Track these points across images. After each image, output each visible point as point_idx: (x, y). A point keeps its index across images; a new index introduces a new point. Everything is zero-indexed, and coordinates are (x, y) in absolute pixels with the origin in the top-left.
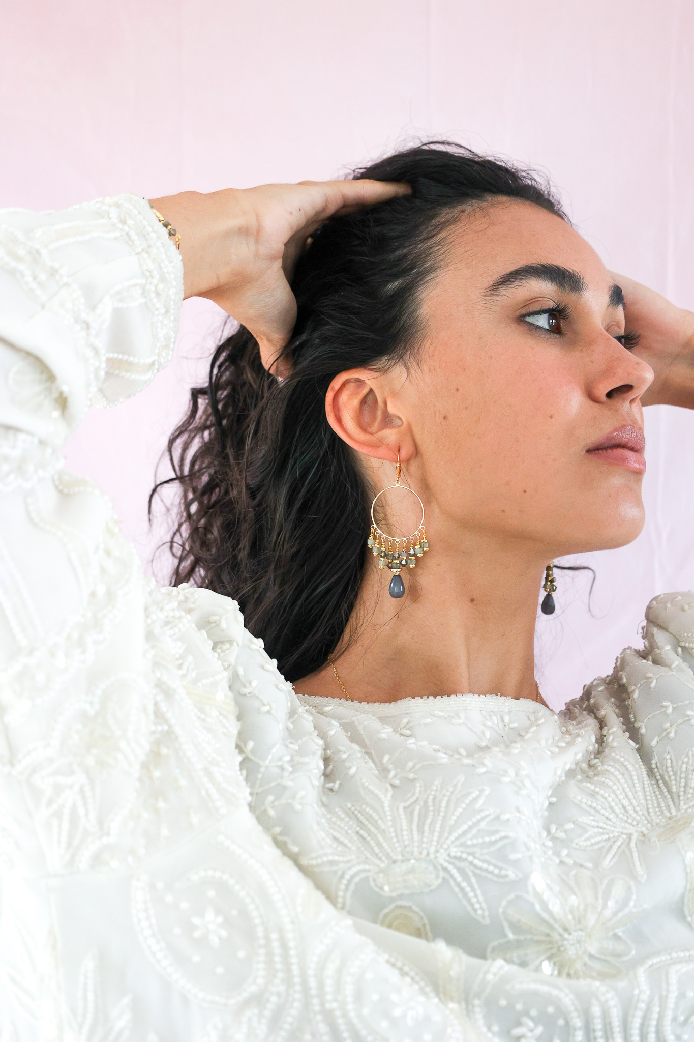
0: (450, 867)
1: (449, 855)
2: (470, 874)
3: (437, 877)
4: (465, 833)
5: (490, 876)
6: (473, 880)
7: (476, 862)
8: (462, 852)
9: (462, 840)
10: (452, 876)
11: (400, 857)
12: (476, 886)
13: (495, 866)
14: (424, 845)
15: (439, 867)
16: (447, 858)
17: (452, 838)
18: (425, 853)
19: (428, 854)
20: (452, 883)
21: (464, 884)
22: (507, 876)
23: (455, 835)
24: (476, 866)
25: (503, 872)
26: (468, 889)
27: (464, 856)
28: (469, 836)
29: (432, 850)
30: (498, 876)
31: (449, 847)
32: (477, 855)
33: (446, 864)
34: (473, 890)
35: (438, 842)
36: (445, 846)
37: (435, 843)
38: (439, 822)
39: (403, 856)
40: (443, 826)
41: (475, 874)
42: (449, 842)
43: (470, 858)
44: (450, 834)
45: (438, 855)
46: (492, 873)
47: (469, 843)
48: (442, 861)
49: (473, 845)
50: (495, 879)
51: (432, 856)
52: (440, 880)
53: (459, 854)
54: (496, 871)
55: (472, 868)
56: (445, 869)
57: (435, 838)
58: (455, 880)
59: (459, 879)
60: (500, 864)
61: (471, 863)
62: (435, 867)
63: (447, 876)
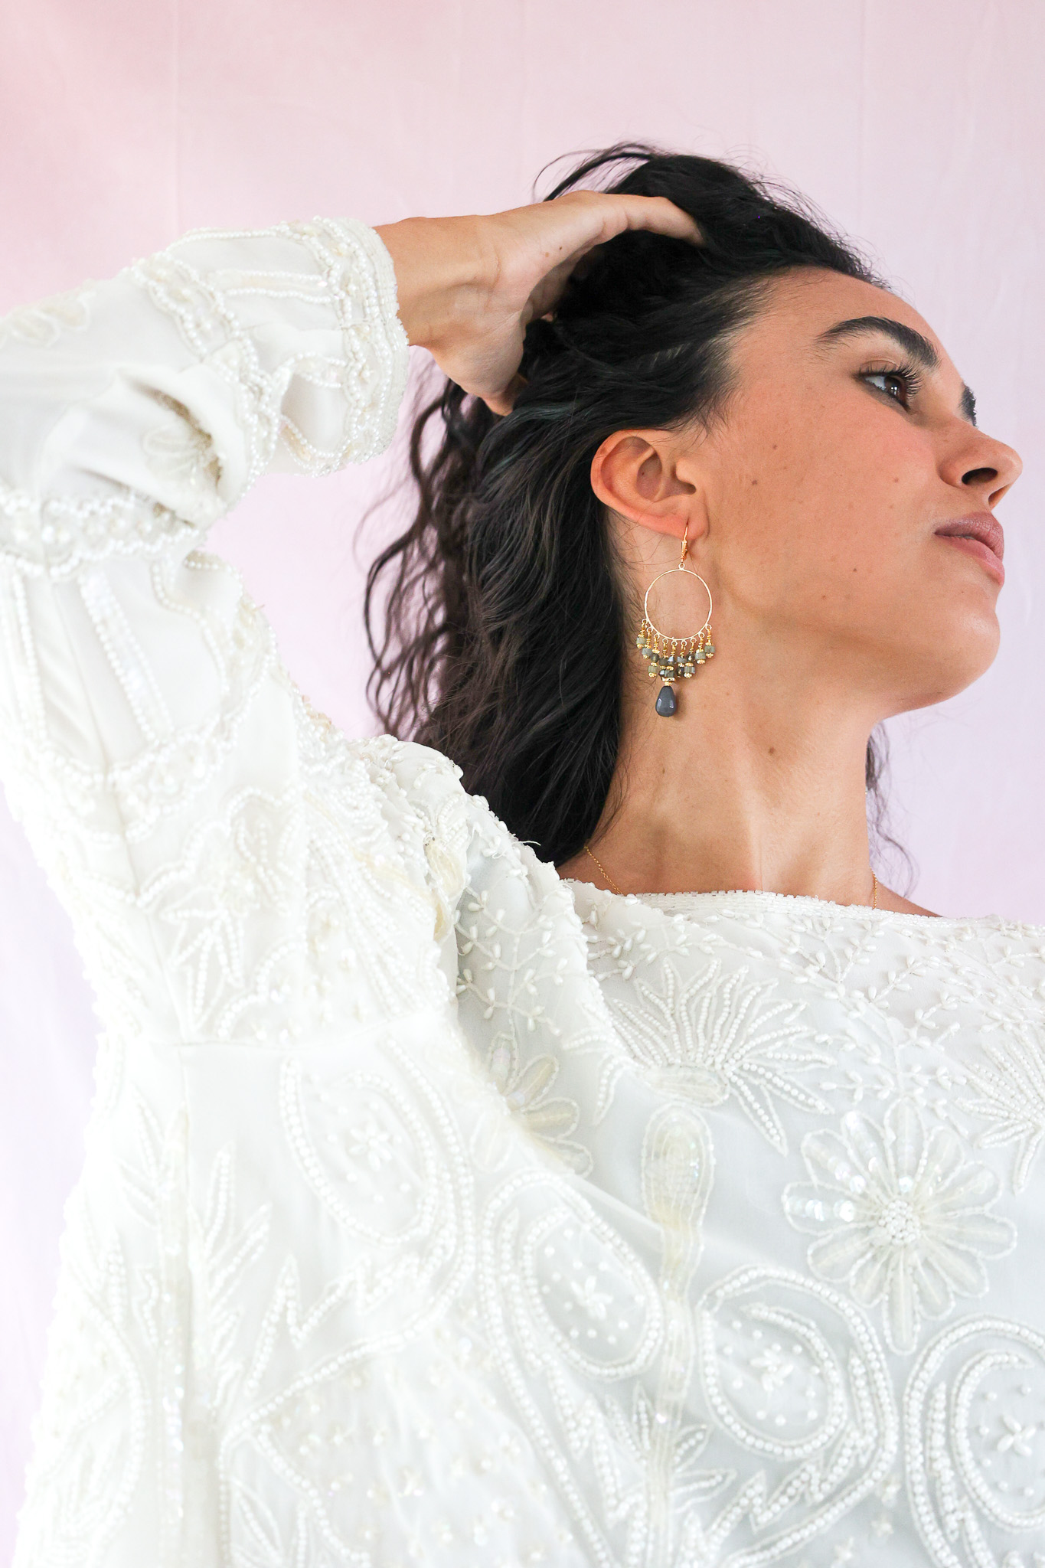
0: (740, 1082)
1: (741, 1068)
2: (767, 1094)
3: (723, 1091)
4: (765, 1044)
5: (792, 1101)
6: (769, 1102)
7: (776, 1080)
8: (759, 1066)
9: (761, 1051)
10: (742, 1094)
11: (678, 1061)
12: (772, 1109)
13: (801, 1091)
14: (711, 1052)
15: (727, 1081)
16: (738, 1071)
17: (747, 1047)
18: (710, 1061)
19: (713, 1064)
20: (741, 1101)
21: (756, 1106)
22: (814, 1106)
23: (753, 1043)
24: (775, 1086)
25: (811, 1101)
26: (761, 1112)
27: (761, 1071)
28: (772, 1048)
29: (719, 1059)
30: (802, 1103)
31: (742, 1057)
32: (779, 1073)
33: (735, 1079)
34: (768, 1113)
35: (729, 1050)
36: (737, 1056)
37: (724, 1051)
38: (736, 1026)
39: (682, 1060)
40: (738, 1033)
41: (772, 1094)
42: (743, 1051)
43: (769, 1075)
44: (746, 1042)
45: (726, 1066)
46: (796, 1098)
47: (770, 1055)
48: (730, 1074)
49: (773, 1059)
50: (798, 1106)
51: (718, 1067)
52: (726, 1097)
53: (754, 1068)
54: (802, 1097)
55: (770, 1087)
56: (734, 1085)
57: (727, 1045)
58: (745, 1099)
59: (751, 1098)
60: (808, 1090)
61: (770, 1081)
62: (720, 1079)
63: (736, 1093)
